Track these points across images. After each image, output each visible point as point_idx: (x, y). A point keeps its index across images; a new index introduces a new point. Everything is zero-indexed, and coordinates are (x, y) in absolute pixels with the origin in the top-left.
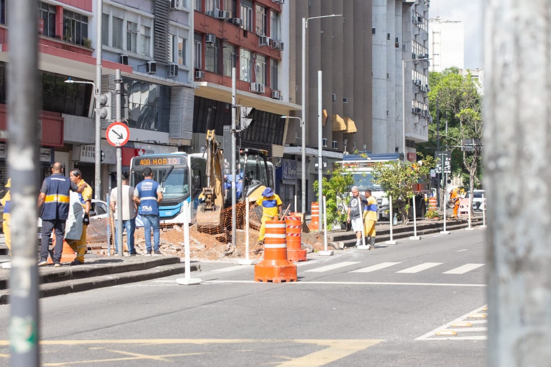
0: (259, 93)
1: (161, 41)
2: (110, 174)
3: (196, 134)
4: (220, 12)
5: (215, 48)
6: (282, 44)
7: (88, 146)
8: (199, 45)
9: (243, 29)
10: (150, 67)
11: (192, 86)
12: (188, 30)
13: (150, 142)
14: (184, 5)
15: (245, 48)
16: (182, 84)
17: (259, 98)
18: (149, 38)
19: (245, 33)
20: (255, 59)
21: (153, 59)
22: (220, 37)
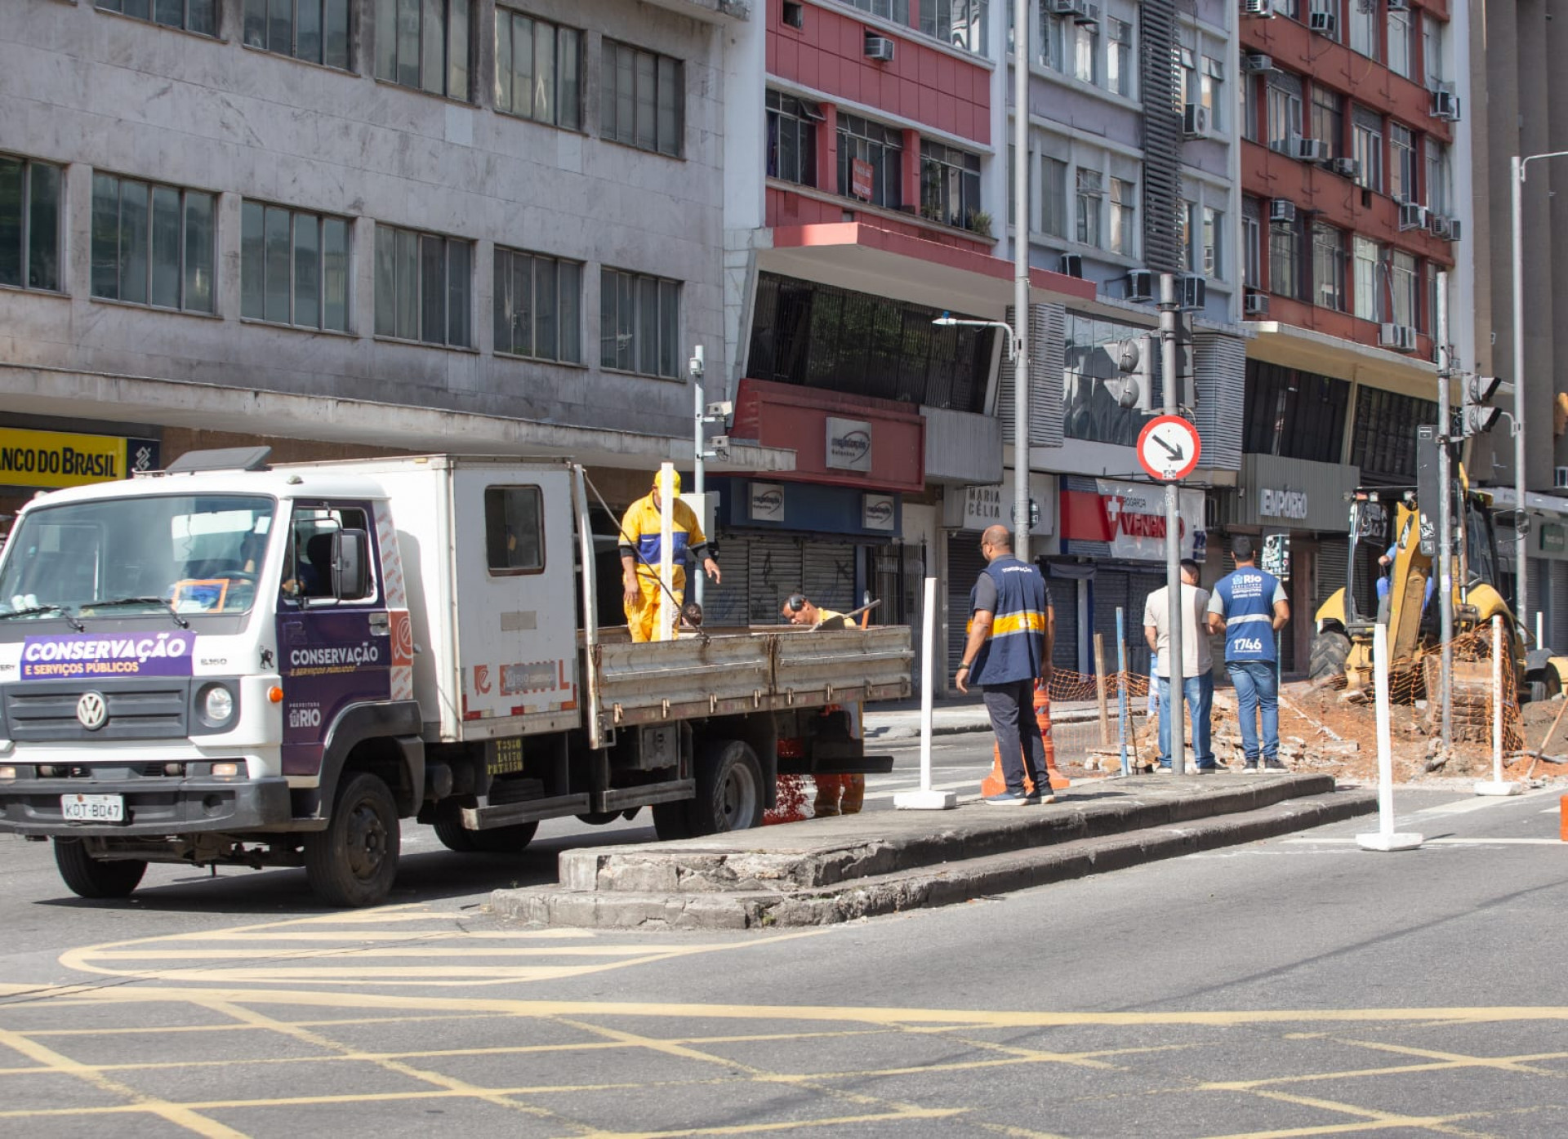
0: (1403, 351)
1: (1162, 217)
2: (1037, 562)
3: (1250, 456)
4: (1303, 143)
5: (1292, 235)
6: (1457, 225)
7: (983, 489)
8: (1254, 226)
9: (1360, 186)
10: (1135, 285)
11: (1240, 333)
12: (1226, 190)
13: (1136, 478)
14: (1216, 125)
15: (1366, 235)
16: (1216, 327)
17: (1405, 363)
18: (1132, 209)
19: (1366, 195)
20: (1390, 263)
21: (1143, 264)
22: (1305, 207)
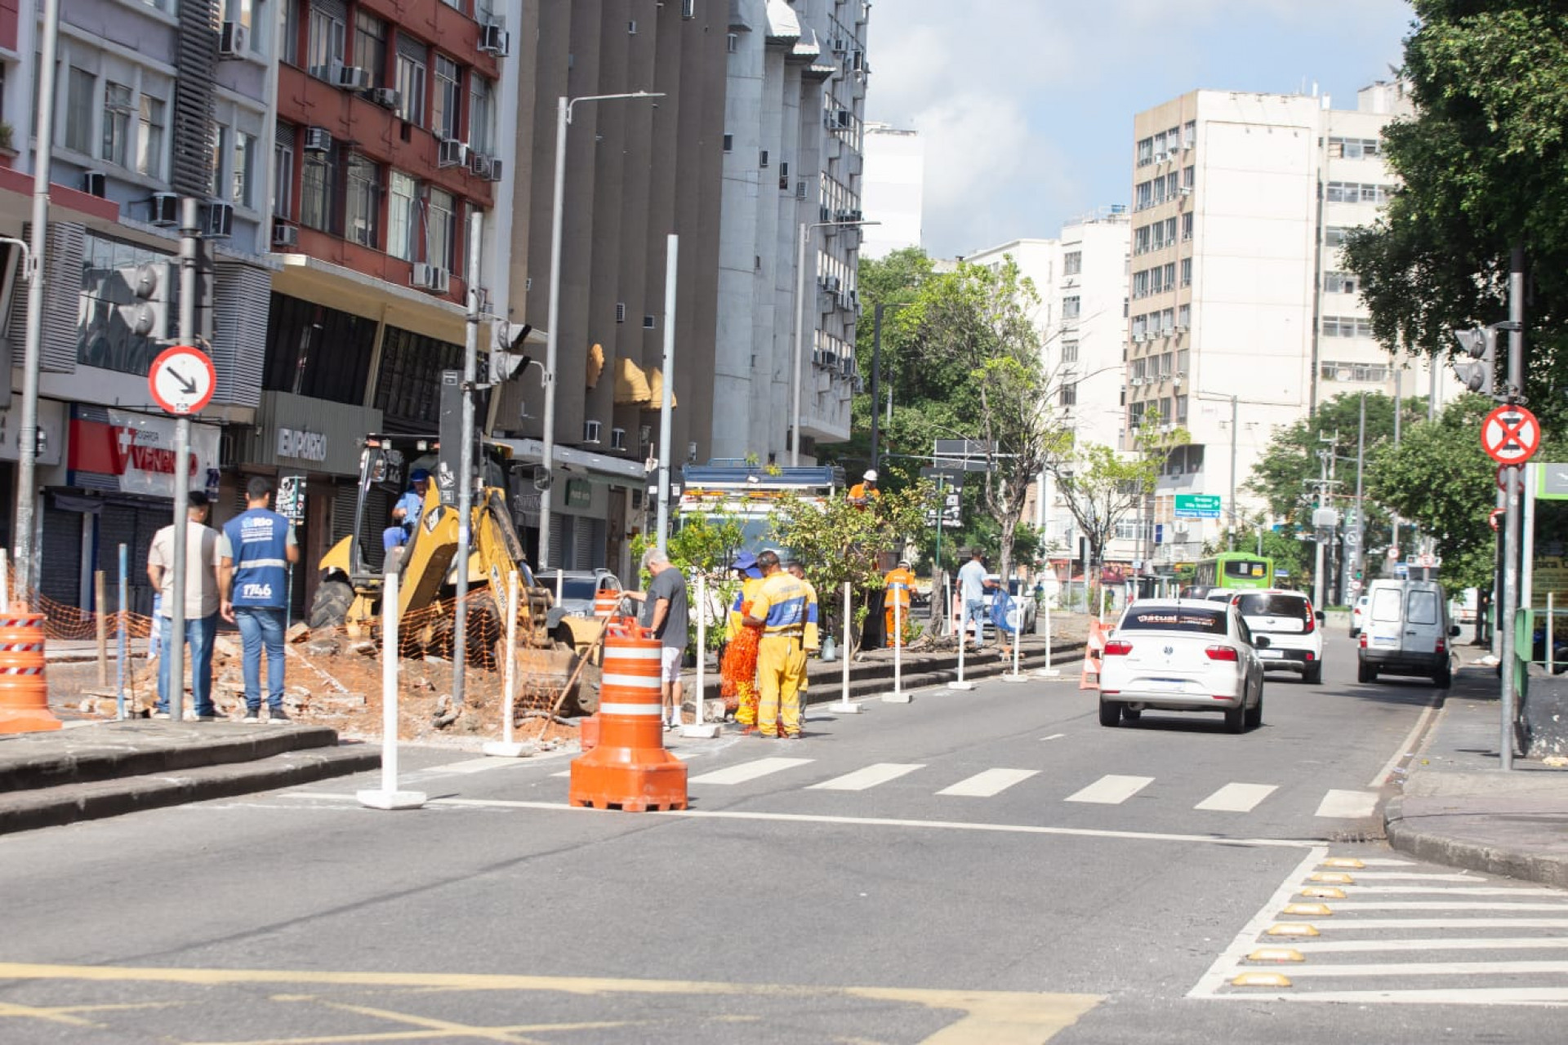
0: (434, 292)
1: (192, 139)
2: (42, 493)
3: (269, 392)
4: (344, 70)
5: (326, 166)
6: (498, 165)
8: (287, 154)
9: (400, 119)
10: (160, 208)
11: (267, 265)
12: (261, 114)
13: (149, 410)
14: (255, 46)
15: (404, 171)
16: (242, 257)
17: (436, 305)
18: (161, 128)
19: (406, 129)
20: (426, 201)
21: (169, 187)
22: (342, 137)
